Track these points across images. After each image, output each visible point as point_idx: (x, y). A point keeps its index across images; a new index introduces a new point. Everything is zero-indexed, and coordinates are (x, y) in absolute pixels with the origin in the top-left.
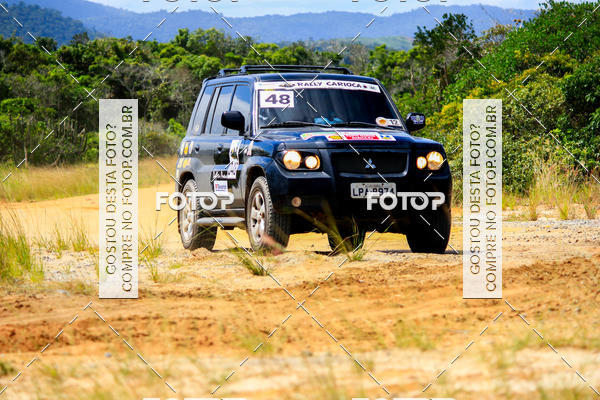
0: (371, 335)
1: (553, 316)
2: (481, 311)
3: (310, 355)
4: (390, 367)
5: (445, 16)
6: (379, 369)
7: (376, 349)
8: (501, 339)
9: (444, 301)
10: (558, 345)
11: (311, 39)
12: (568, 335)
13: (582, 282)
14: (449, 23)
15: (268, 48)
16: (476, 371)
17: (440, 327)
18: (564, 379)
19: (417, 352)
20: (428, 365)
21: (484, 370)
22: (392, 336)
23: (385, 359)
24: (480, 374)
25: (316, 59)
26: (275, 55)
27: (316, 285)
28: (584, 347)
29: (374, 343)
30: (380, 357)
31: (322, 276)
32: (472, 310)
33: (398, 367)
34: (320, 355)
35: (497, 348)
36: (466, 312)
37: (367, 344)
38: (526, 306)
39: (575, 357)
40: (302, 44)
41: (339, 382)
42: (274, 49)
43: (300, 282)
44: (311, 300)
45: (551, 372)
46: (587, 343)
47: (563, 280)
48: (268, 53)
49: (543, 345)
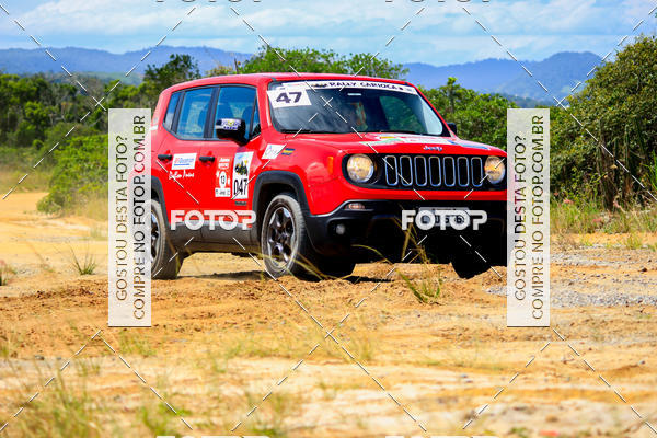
0: (97, 341)
1: (261, 328)
2: (197, 323)
3: (43, 359)
4: (114, 371)
5: (172, 56)
6: (104, 372)
7: (103, 356)
8: (214, 348)
9: (165, 312)
10: (265, 354)
11: (52, 71)
12: (275, 345)
13: (288, 298)
14: (176, 63)
15: (10, 78)
16: (191, 377)
17: (159, 336)
18: (269, 385)
19: (139, 358)
20: (149, 370)
21: (199, 375)
22: (117, 343)
23: (111, 364)
24: (196, 379)
25: (55, 91)
26: (16, 85)
27: (49, 295)
28: (288, 357)
29: (101, 349)
30: (106, 362)
31: (56, 287)
32: (190, 321)
33: (122, 371)
34: (51, 358)
35: (211, 356)
36: (183, 323)
37: (94, 350)
38: (238, 318)
39: (278, 366)
40: (42, 75)
41: (67, 384)
42: (16, 79)
43: (34, 292)
44: (44, 309)
45: (256, 379)
46: (290, 353)
47: (272, 296)
48: (11, 82)
49: (251, 355)
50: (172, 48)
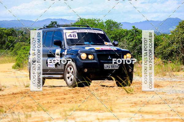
0: (30, 107)
1: (80, 102)
2: (61, 101)
3: (14, 113)
4: (35, 116)
5: (51, 22)
6: (33, 116)
7: (32, 111)
8: (65, 108)
9: (51, 98)
10: (81, 110)
11: (15, 27)
12: (83, 107)
13: (88, 93)
14: (53, 24)
15: (3, 29)
16: (58, 117)
17: (49, 105)
18: (82, 119)
19: (43, 112)
20: (45, 115)
21: (60, 116)
22: (36, 108)
23: (35, 114)
24: (60, 118)
25: (17, 33)
27: (16, 94)
28: (88, 110)
29: (32, 109)
30: (33, 113)
31: (18, 91)
32: (58, 100)
33: (38, 116)
34: (16, 113)
35: (65, 111)
36: (56, 101)
37: (29, 110)
38: (73, 99)
39: (85, 113)
40: (13, 28)
41: (21, 120)
42: (5, 30)
43: (11, 93)
44: (14, 98)
45: (78, 117)
46: (88, 109)
47: (83, 92)
48: (4, 31)
49: (76, 110)
50: (51, 19)
